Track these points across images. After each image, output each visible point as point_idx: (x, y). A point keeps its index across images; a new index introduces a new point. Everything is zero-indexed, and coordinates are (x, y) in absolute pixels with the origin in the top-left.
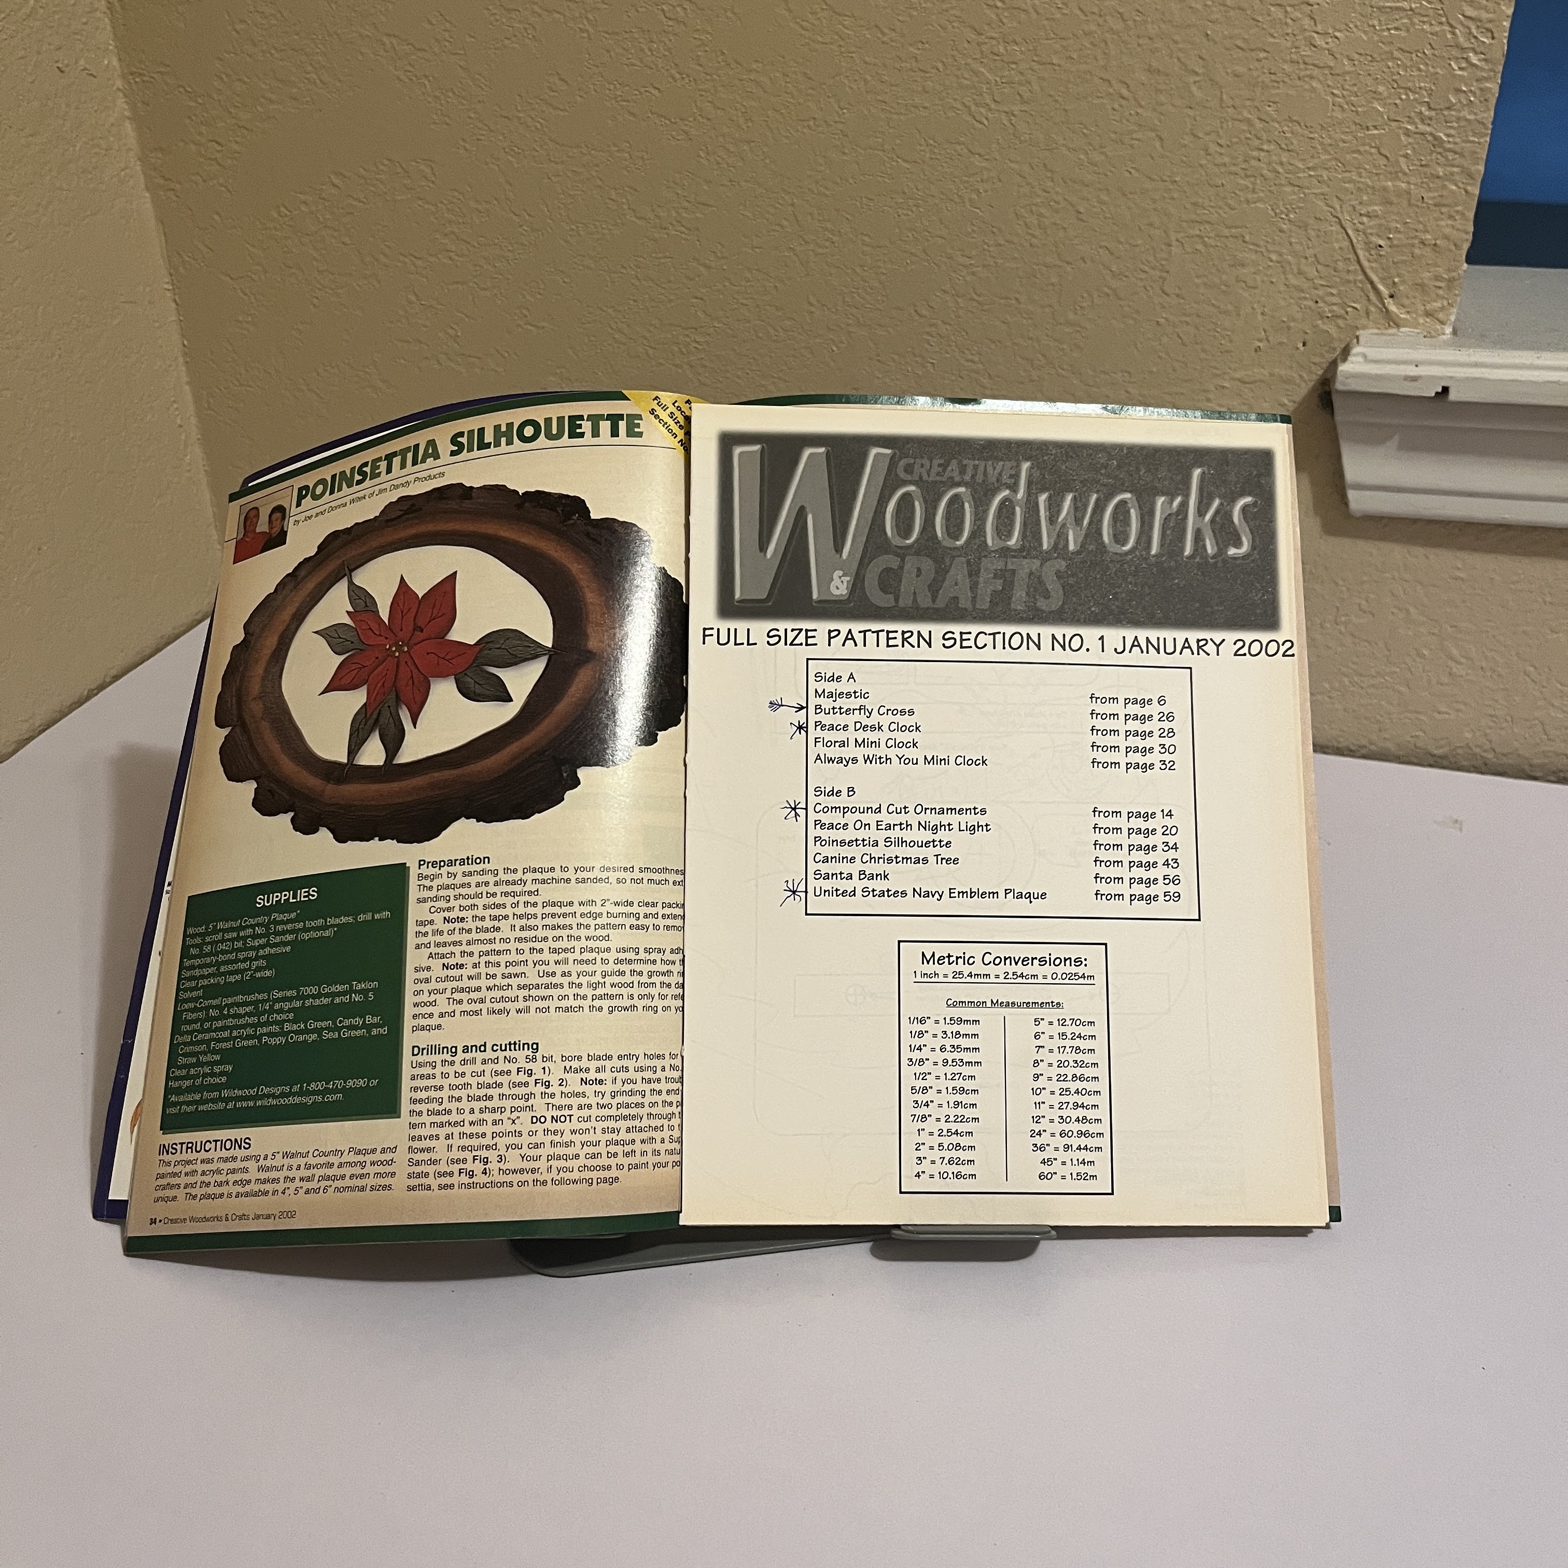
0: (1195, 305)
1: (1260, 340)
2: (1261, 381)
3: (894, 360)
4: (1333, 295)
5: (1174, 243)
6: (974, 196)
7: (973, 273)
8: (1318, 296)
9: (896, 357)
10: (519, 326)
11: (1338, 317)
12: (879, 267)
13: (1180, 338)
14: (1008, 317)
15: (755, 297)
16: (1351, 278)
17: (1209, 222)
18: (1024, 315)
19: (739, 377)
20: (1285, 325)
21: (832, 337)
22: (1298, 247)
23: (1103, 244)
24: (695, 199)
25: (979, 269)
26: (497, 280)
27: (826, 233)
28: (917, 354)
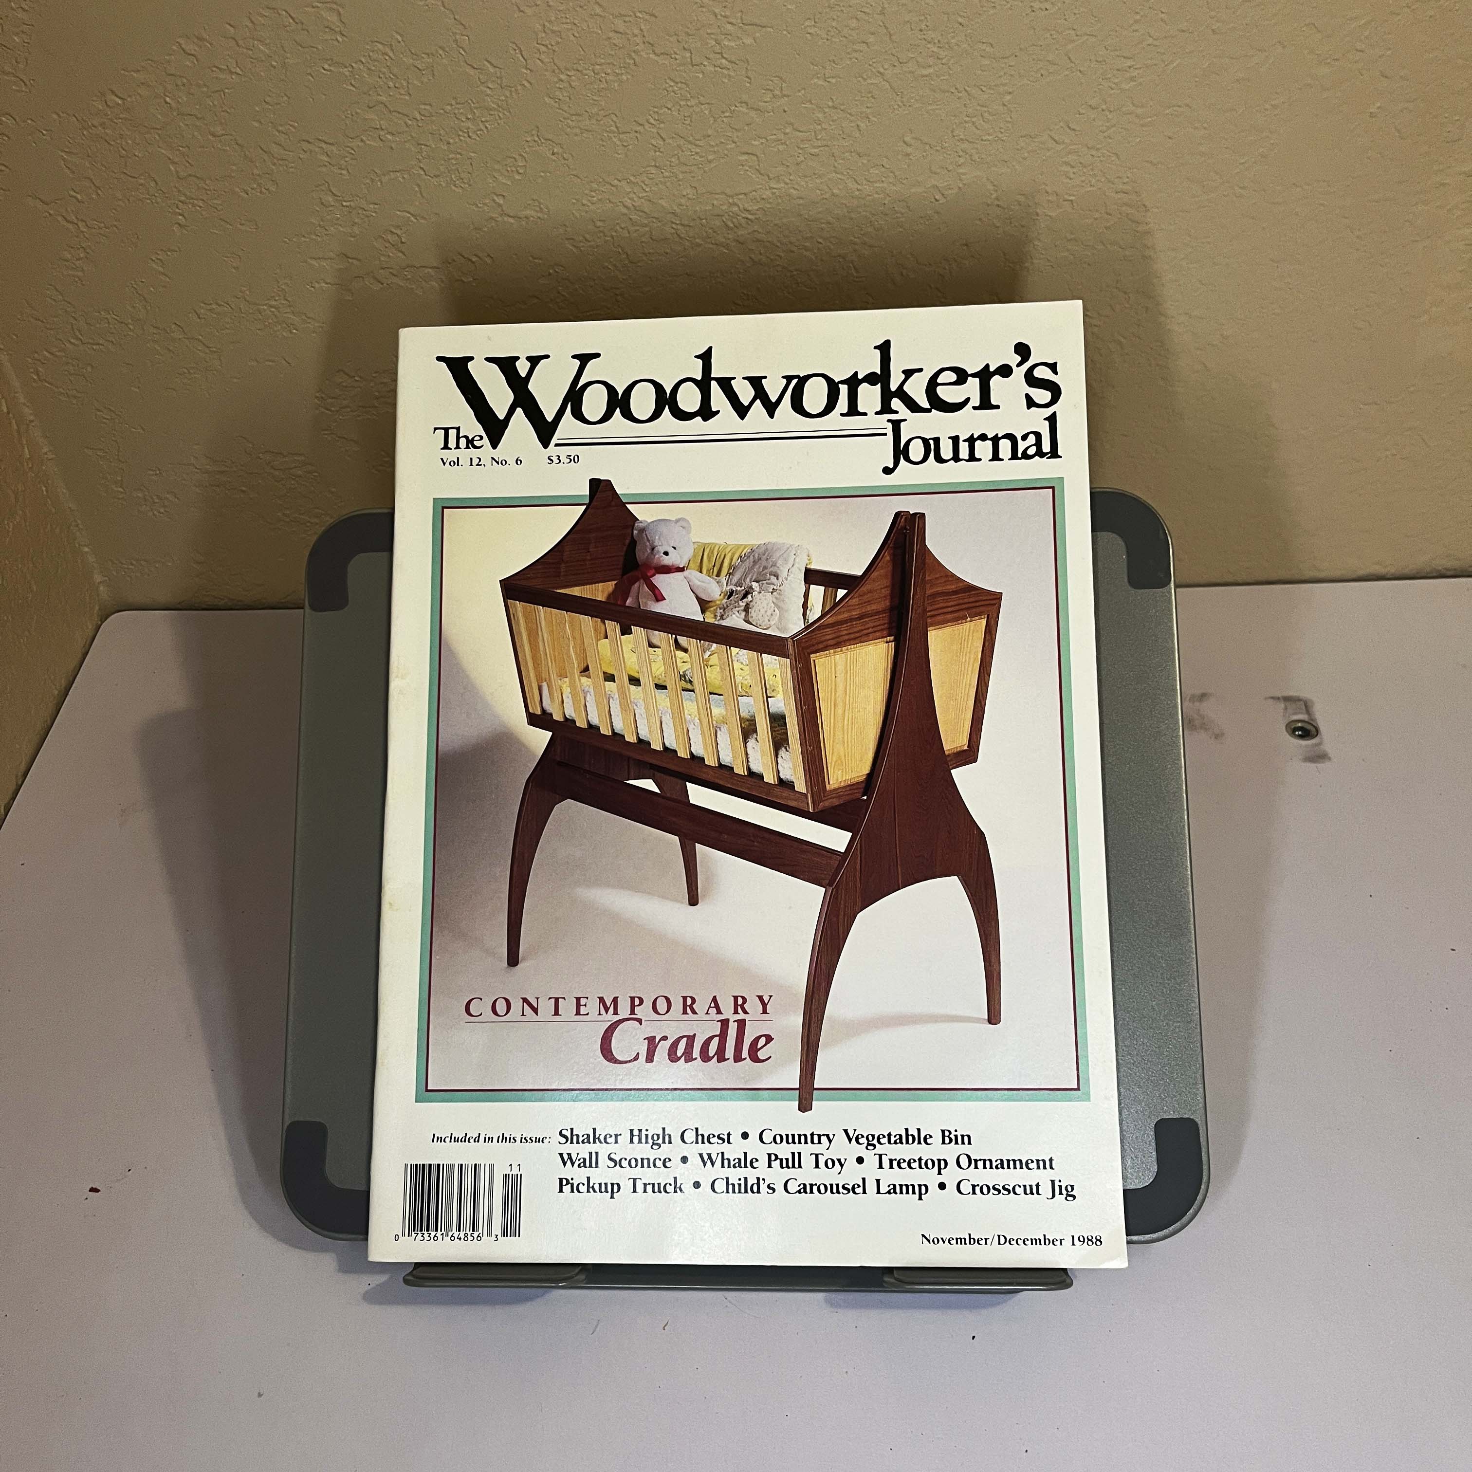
7: (1132, 79)
9: (1022, 199)
10: (492, 218)
12: (1005, 85)
15: (829, 143)
19: (806, 249)
21: (934, 183)
24: (742, 19)
25: (1141, 71)
26: (454, 162)
27: (929, 46)
28: (1049, 189)
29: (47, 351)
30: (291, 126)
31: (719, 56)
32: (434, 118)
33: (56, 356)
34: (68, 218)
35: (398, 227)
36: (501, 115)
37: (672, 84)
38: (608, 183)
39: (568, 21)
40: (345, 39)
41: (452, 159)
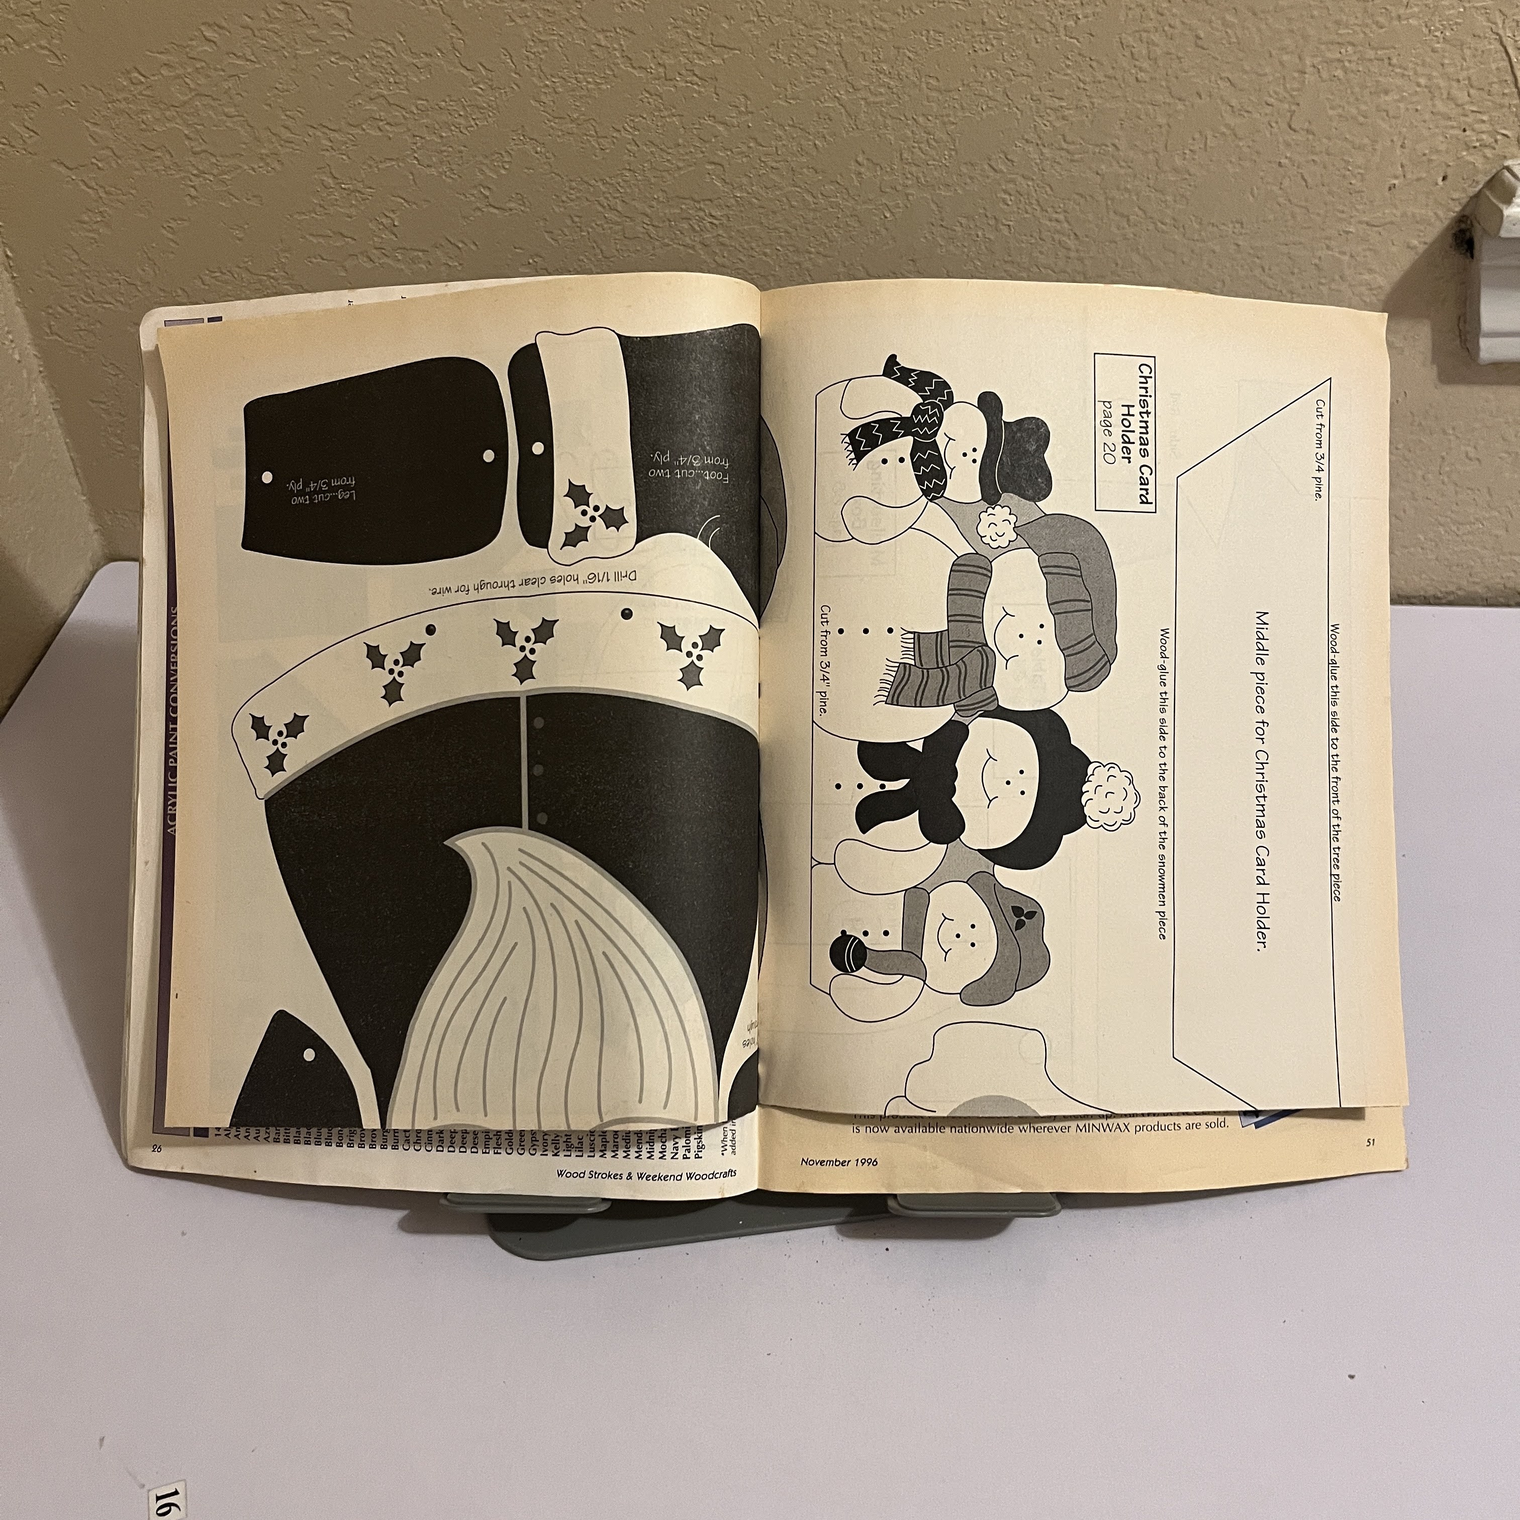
0: (1324, 140)
1: (1396, 177)
2: (1392, 223)
3: (961, 224)
4: (1483, 122)
5: (1307, 71)
6: (1072, 23)
7: (1064, 118)
8: (1465, 123)
9: (964, 221)
10: (479, 209)
11: (1486, 146)
12: (948, 115)
13: (1305, 181)
14: (1103, 167)
15: (789, 159)
16: (1506, 101)
17: (1353, 45)
18: (1123, 164)
19: (765, 254)
20: (1424, 158)
21: (884, 201)
22: (1451, 70)
23: (1223, 75)
24: (712, 41)
25: (1071, 112)
26: (445, 154)
27: (881, 76)
28: (989, 215)
29: (63, 308)
30: (300, 112)
31: (688, 72)
32: (430, 113)
33: (68, 311)
34: (88, 182)
35: (393, 211)
36: (491, 114)
37: (647, 95)
38: (587, 183)
39: (555, 32)
40: (352, 36)
41: (445, 151)
